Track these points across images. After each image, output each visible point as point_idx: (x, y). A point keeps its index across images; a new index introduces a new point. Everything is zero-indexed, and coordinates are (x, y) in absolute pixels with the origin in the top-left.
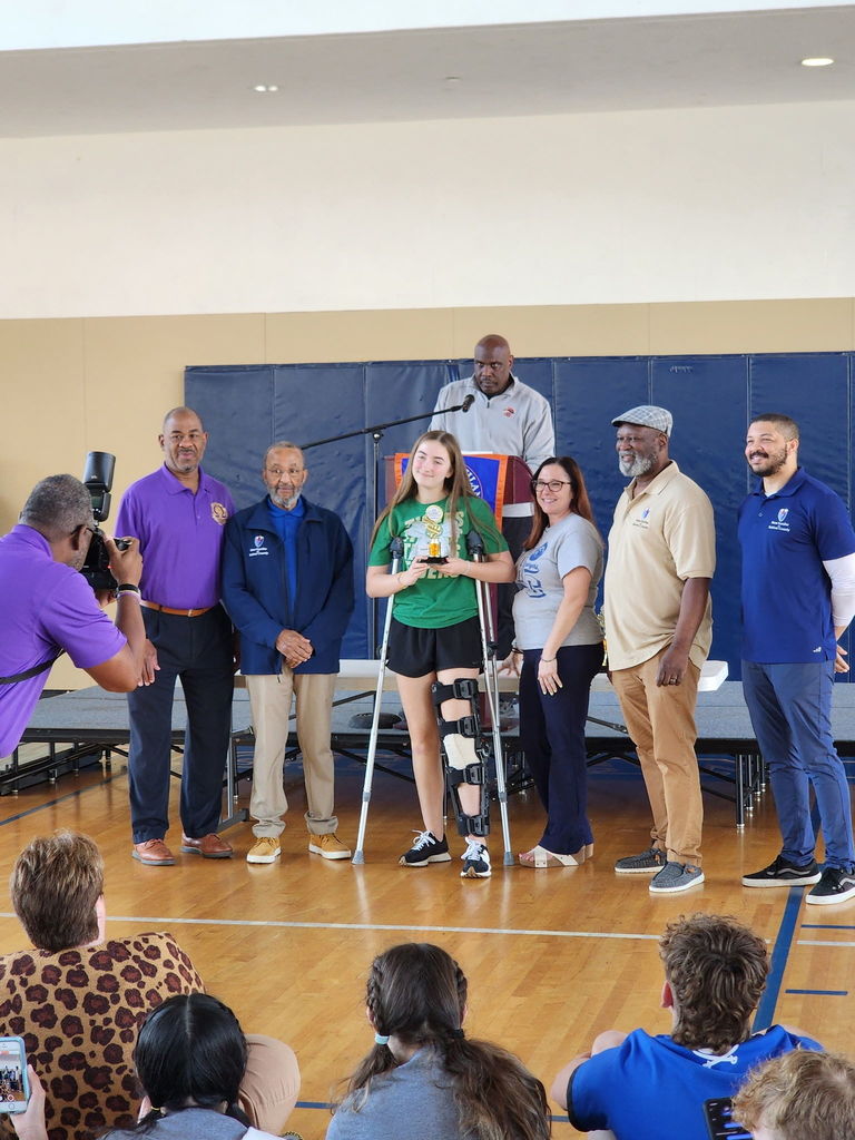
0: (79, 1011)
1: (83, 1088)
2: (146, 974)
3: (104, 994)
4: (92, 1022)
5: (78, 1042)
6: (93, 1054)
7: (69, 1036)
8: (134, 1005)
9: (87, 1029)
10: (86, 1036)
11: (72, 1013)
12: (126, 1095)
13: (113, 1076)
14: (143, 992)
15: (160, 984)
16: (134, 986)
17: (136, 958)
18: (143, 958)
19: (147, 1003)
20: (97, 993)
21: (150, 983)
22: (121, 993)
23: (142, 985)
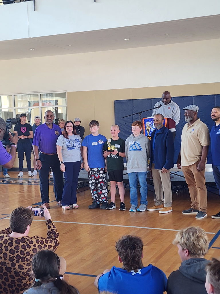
0: (8, 252)
1: (5, 271)
2: (27, 247)
3: (15, 250)
4: (10, 256)
5: (5, 259)
6: (8, 263)
7: (4, 257)
8: (22, 255)
9: (8, 257)
10: (8, 259)
11: (6, 252)
12: (14, 275)
13: (12, 270)
14: (25, 252)
15: (31, 251)
16: (23, 250)
17: (27, 243)
18: (28, 243)
19: (26, 255)
20: (13, 249)
21: (28, 250)
22: (19, 251)
23: (26, 250)
